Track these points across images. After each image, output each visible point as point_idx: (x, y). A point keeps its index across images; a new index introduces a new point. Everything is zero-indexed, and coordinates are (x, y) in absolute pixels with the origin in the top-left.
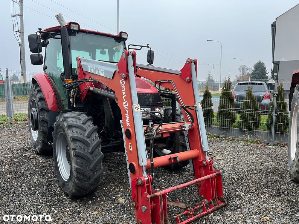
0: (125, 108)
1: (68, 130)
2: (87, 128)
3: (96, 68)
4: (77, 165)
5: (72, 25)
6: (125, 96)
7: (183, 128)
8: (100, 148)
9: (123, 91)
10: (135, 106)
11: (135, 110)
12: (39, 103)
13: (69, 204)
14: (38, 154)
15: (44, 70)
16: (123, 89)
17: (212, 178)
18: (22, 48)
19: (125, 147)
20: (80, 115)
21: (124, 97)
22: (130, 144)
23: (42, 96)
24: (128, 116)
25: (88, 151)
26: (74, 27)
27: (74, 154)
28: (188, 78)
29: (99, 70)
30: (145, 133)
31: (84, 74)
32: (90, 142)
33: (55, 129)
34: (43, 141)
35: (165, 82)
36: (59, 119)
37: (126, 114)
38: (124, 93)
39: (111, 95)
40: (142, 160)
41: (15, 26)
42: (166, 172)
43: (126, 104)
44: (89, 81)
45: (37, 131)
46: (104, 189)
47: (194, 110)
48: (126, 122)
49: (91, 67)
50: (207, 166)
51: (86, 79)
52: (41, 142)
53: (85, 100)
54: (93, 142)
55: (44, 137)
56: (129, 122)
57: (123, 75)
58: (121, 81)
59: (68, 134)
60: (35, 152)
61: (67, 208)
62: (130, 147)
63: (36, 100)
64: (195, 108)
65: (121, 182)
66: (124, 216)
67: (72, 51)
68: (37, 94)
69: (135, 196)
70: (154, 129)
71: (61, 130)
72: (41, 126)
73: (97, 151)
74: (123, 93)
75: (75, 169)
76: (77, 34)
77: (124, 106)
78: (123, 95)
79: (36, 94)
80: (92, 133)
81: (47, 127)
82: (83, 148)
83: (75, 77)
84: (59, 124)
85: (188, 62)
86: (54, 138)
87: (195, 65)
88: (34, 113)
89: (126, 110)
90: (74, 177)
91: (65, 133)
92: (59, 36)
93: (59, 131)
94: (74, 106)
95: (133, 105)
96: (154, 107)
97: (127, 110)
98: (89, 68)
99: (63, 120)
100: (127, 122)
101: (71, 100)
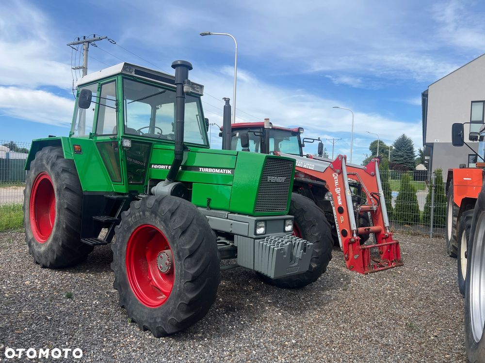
0: (337, 192)
7: (372, 209)
10: (348, 191)
11: (348, 194)
17: (393, 244)
21: (336, 185)
22: (341, 217)
24: (340, 198)
28: (372, 173)
29: (308, 164)
37: (338, 197)
38: (337, 182)
39: (321, 183)
40: (354, 226)
43: (338, 190)
47: (378, 196)
50: (388, 237)
56: (341, 201)
62: (342, 219)
74: (335, 182)
97: (339, 194)
100: (339, 202)
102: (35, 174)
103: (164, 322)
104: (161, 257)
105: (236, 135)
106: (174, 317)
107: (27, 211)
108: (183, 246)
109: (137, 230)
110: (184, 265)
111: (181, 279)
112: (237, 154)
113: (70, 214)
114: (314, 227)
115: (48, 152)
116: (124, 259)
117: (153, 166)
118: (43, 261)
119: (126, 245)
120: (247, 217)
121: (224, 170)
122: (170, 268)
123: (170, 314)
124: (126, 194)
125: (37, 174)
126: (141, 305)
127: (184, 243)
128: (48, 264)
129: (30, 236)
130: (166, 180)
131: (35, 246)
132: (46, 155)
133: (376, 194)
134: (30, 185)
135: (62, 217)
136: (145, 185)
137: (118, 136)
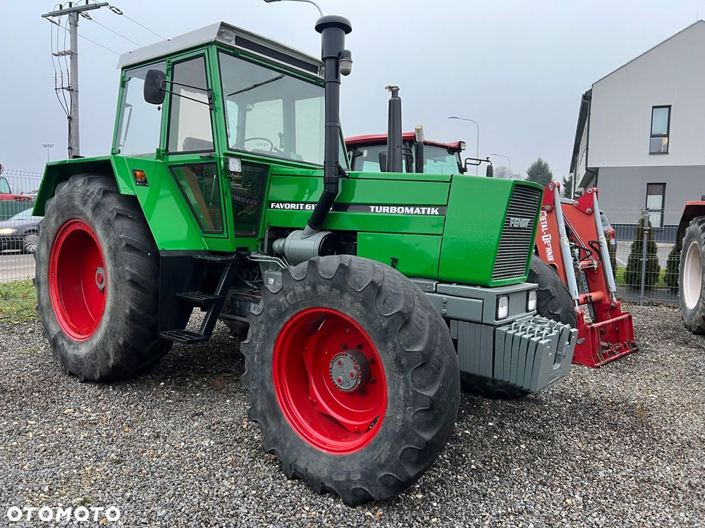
7: (592, 266)
18: (74, 124)
28: (589, 210)
50: (615, 308)
102: (57, 221)
103: (368, 481)
104: (340, 363)
105: (362, 154)
106: (391, 471)
107: (44, 288)
108: (408, 347)
109: (297, 318)
110: (413, 381)
111: (406, 406)
112: (451, 179)
113: (136, 290)
114: (553, 300)
115: (83, 184)
116: (268, 369)
117: (272, 205)
118: (86, 371)
119: (273, 345)
120: (478, 289)
121: (423, 209)
122: (359, 382)
123: (382, 467)
124: (231, 254)
125: (60, 222)
126: (311, 450)
127: (410, 342)
128: (97, 376)
129: (54, 329)
130: (307, 227)
131: (66, 347)
132: (80, 190)
133: (594, 242)
134: (48, 242)
135: (122, 296)
136: (260, 236)
137: (217, 152)
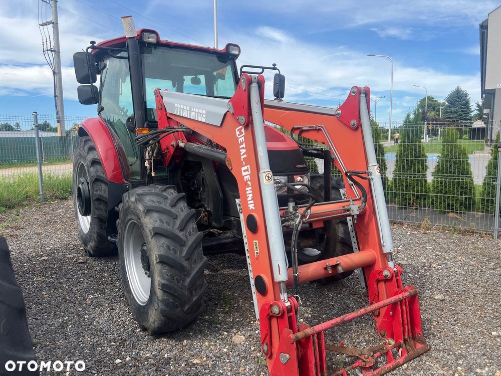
0: (245, 177)
1: (145, 218)
2: (177, 214)
3: (190, 108)
4: (164, 279)
5: (145, 34)
6: (245, 156)
7: (348, 213)
8: (201, 248)
9: (241, 147)
10: (264, 175)
11: (264, 181)
12: (92, 169)
13: (149, 345)
14: (91, 255)
15: (99, 112)
16: (242, 144)
17: (401, 301)
18: (58, 77)
19: (246, 247)
20: (165, 190)
21: (242, 157)
22: (254, 241)
23: (97, 157)
24: (251, 192)
25: (181, 253)
26: (149, 38)
27: (156, 260)
28: (353, 122)
29: (197, 110)
30: (283, 222)
31: (168, 118)
32: (184, 238)
33: (121, 215)
34: (99, 235)
35: (309, 130)
36: (129, 198)
37: (247, 189)
38: (243, 151)
39: (218, 154)
40: (279, 271)
41: (45, 40)
42: (313, 288)
43: (247, 170)
44: (178, 131)
45: (89, 217)
46: (207, 317)
47: (366, 179)
48: (246, 203)
49: (182, 107)
50: (390, 279)
51: (174, 128)
52: (95, 235)
53: (170, 163)
54: (189, 237)
55: (101, 227)
56: (252, 202)
57: (242, 119)
58: (237, 129)
59: (146, 224)
60: (86, 252)
61: (147, 352)
62: (256, 248)
63: (86, 164)
64: (368, 176)
65: (235, 305)
66: (247, 369)
67: (146, 79)
68: (88, 153)
69: (266, 335)
70: (298, 215)
71: (133, 217)
72: (96, 209)
73: (197, 254)
74: (241, 150)
75: (159, 286)
76: (153, 49)
77: (244, 174)
78: (241, 154)
79: (86, 154)
80: (186, 223)
81: (106, 211)
82: (173, 249)
83: (153, 125)
84: (129, 207)
85: (354, 93)
86: (119, 230)
87: (366, 97)
88: (82, 186)
89: (247, 181)
90: (158, 299)
91: (140, 222)
92: (124, 54)
93: (129, 218)
94: (153, 174)
95: (261, 172)
96: (293, 175)
97: (249, 180)
98: (178, 108)
99: (136, 200)
100: (249, 202)
101: (147, 164)
